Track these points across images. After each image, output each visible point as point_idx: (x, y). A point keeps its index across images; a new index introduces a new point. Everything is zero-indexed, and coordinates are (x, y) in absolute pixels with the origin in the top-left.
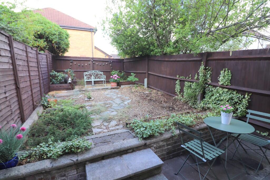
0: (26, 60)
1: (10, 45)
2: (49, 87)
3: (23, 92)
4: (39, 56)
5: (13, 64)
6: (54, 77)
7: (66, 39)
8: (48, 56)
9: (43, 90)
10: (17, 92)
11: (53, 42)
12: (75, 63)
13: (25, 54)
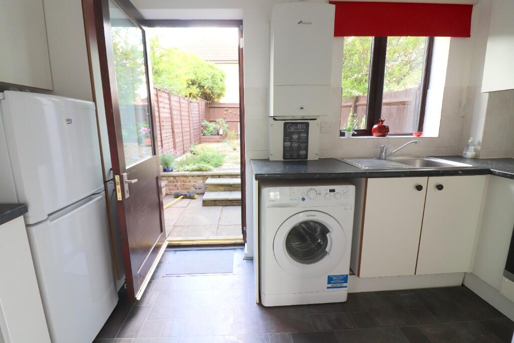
0: (179, 109)
1: (169, 99)
2: (200, 139)
3: (176, 136)
4: (191, 104)
5: (171, 113)
6: (205, 127)
7: (221, 82)
8: (200, 104)
9: (192, 140)
10: (173, 135)
11: (205, 88)
12: (230, 111)
13: (179, 105)
